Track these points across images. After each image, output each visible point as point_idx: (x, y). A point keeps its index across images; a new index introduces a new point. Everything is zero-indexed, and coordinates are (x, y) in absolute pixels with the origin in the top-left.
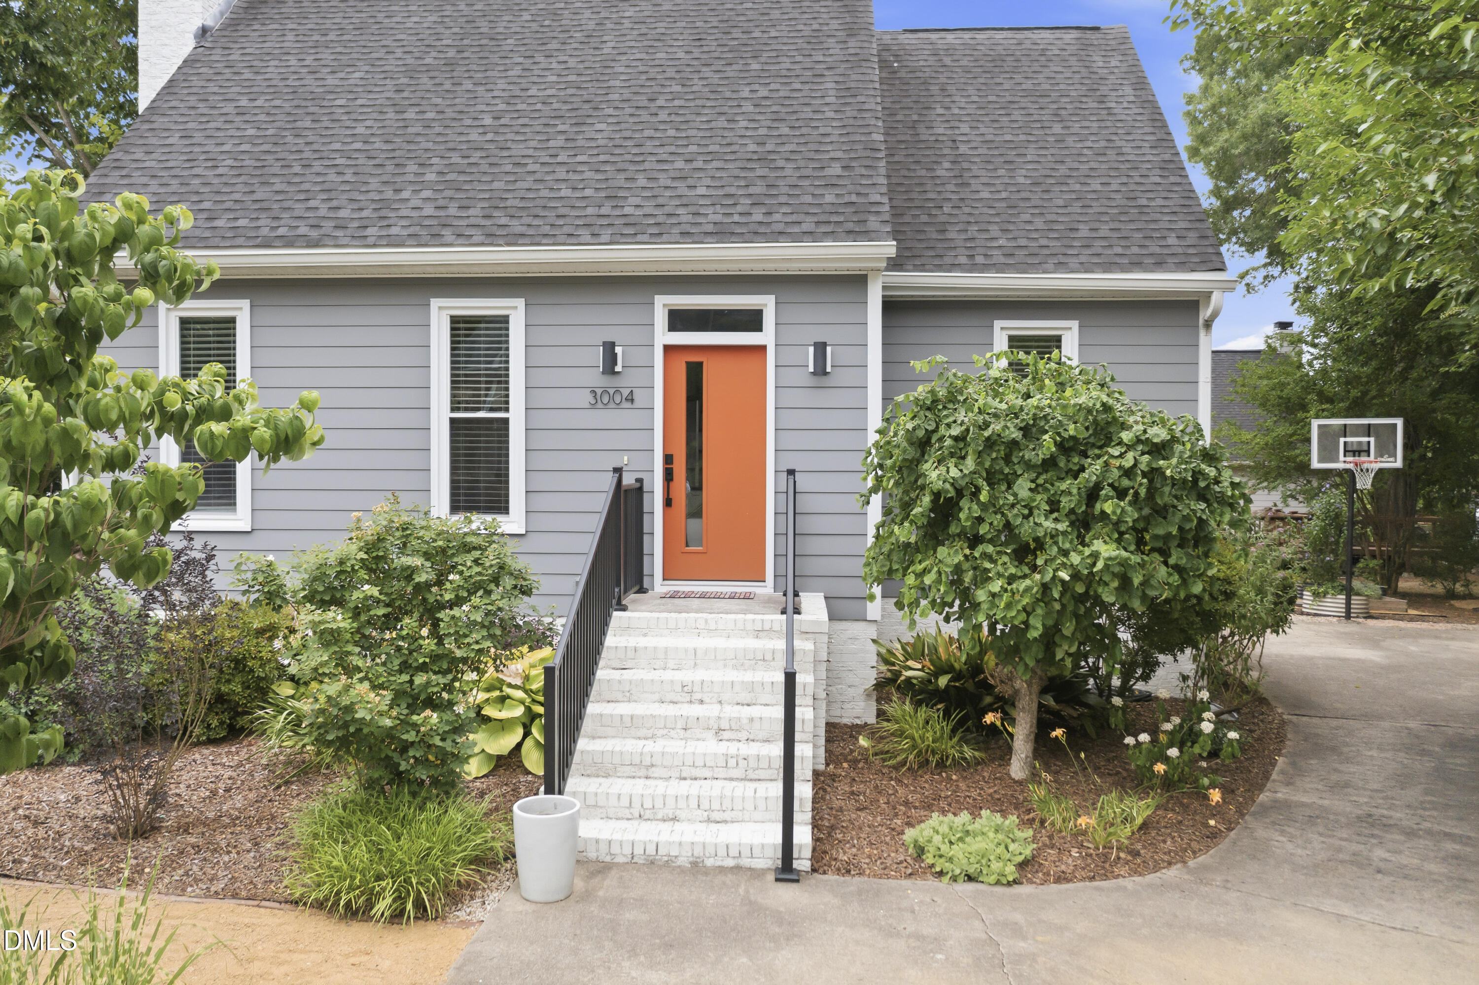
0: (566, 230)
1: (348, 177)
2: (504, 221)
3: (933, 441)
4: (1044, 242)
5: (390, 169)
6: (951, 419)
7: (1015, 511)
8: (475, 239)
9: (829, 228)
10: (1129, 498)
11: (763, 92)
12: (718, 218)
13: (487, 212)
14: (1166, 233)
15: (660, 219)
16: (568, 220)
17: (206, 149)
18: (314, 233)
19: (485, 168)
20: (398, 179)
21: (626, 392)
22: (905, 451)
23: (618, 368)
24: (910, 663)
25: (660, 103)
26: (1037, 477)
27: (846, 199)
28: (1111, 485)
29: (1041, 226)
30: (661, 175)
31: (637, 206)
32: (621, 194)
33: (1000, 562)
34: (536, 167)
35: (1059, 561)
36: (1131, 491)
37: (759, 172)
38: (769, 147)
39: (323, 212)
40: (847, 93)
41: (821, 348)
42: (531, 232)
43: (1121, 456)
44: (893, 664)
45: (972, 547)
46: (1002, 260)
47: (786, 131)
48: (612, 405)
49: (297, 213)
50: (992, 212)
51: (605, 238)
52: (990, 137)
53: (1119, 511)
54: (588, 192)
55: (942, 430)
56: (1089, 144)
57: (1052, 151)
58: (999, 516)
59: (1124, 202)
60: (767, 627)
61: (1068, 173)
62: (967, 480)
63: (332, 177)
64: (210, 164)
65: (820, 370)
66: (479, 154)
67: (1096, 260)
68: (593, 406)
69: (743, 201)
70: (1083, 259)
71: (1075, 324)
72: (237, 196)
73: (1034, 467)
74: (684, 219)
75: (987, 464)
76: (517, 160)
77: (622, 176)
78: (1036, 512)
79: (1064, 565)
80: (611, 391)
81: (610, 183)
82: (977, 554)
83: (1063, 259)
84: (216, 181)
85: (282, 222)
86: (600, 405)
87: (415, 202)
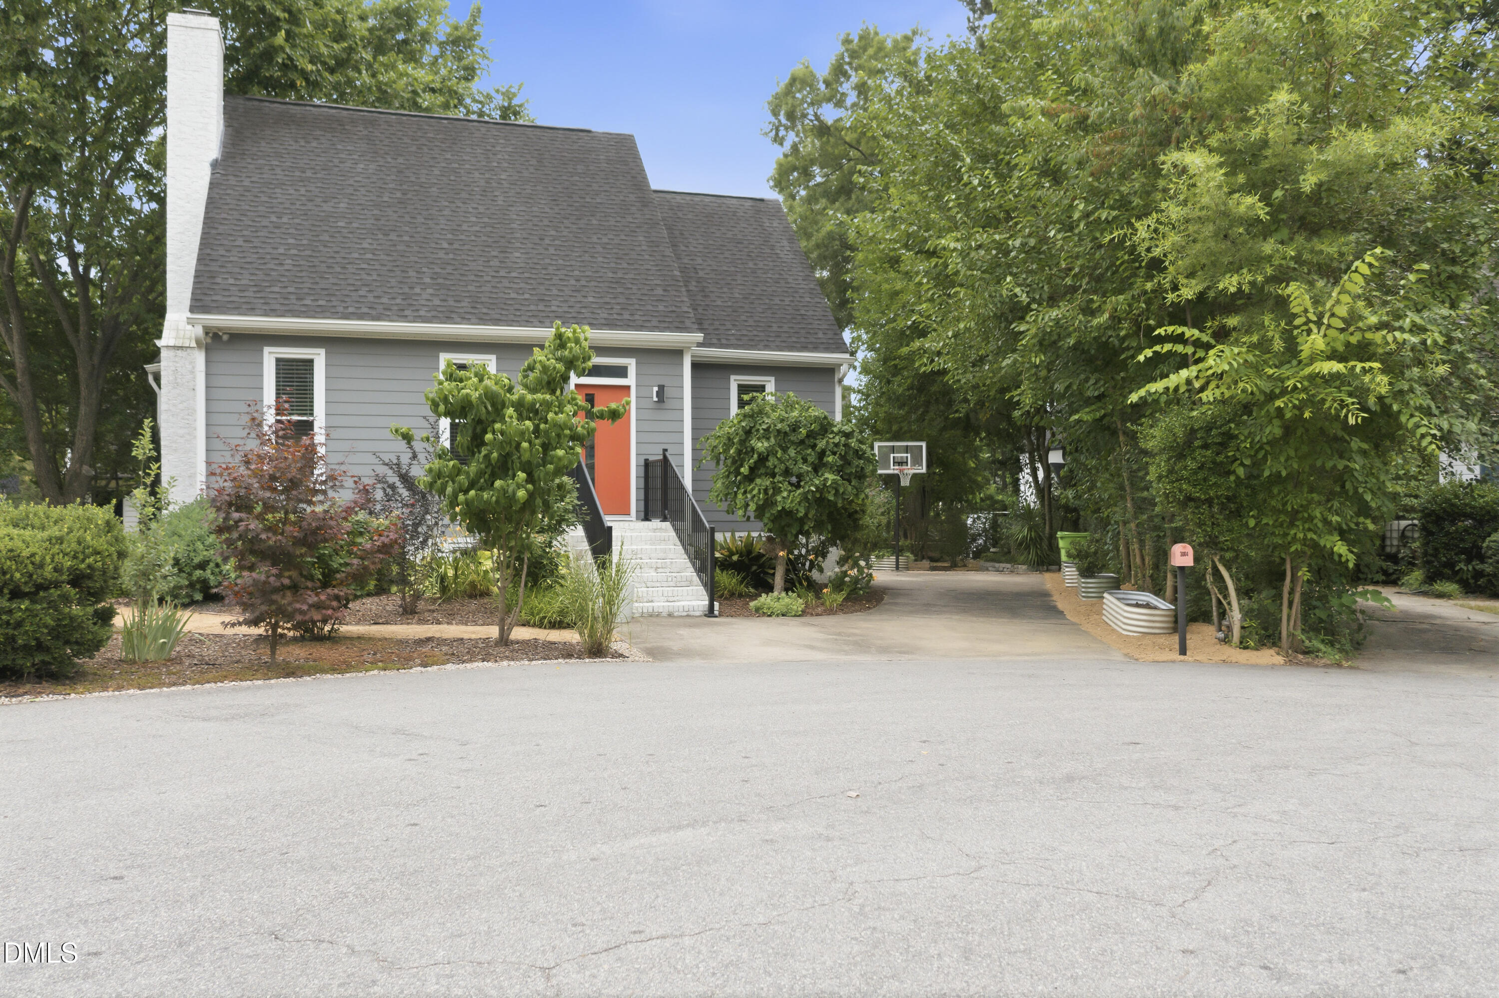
0: (523, 318)
1: (375, 277)
2: (485, 311)
4: (755, 333)
8: (474, 321)
9: (666, 325)
11: (605, 240)
12: (606, 316)
13: (472, 305)
14: (817, 331)
15: (575, 315)
18: (373, 312)
19: (458, 277)
25: (547, 241)
26: (797, 447)
27: (670, 309)
28: (830, 450)
29: (752, 323)
30: (565, 289)
31: (559, 306)
34: (489, 278)
37: (619, 290)
38: (620, 275)
40: (653, 244)
41: (661, 388)
42: (504, 319)
43: (833, 438)
46: (736, 342)
47: (625, 266)
50: (723, 313)
51: (547, 324)
52: (714, 267)
53: (834, 461)
54: (527, 296)
57: (751, 278)
59: (793, 312)
61: (762, 292)
63: (365, 276)
64: (276, 262)
65: (661, 400)
66: (450, 267)
67: (784, 344)
70: (778, 343)
71: (772, 379)
72: (308, 285)
74: (587, 315)
75: (778, 441)
76: (476, 273)
77: (543, 287)
81: (538, 291)
83: (766, 343)
84: (287, 274)
85: (348, 304)
87: (425, 296)
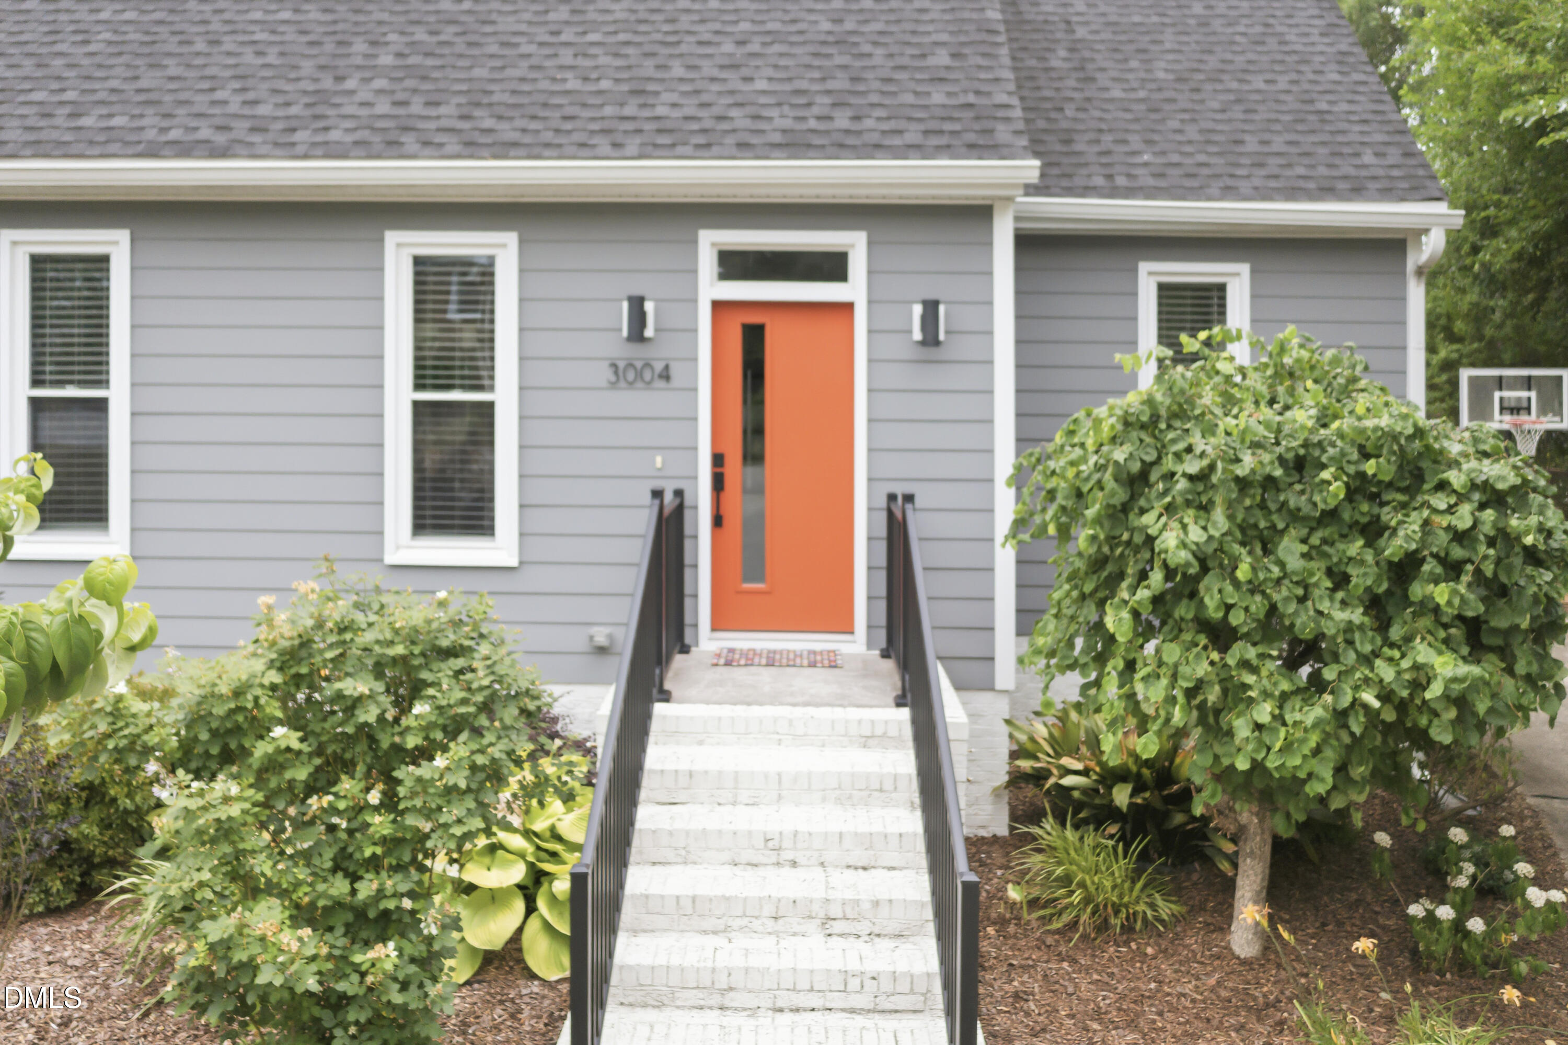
0: (577, 137)
2: (488, 123)
3: (1153, 477)
4: (1202, 158)
5: (329, 47)
6: (1181, 446)
7: (1285, 592)
8: (449, 149)
9: (943, 140)
10: (1466, 578)
12: (788, 123)
13: (465, 111)
14: (1359, 148)
15: (708, 124)
16: (578, 124)
17: (76, 16)
18: (221, 139)
19: (460, 48)
20: (341, 62)
21: (659, 366)
22: (1113, 494)
23: (649, 332)
24: (1066, 761)
26: (1309, 535)
27: (962, 99)
28: (1435, 556)
29: (1196, 137)
30: (704, 63)
31: (674, 105)
32: (651, 87)
33: (1264, 673)
34: (532, 49)
35: (1358, 675)
36: (1469, 567)
37: (839, 60)
38: (849, 25)
39: (234, 108)
41: (931, 308)
42: (527, 139)
43: (1451, 510)
44: (1036, 758)
45: (1224, 649)
46: (1151, 182)
48: (639, 384)
49: (196, 109)
50: (1129, 116)
51: (631, 149)
52: (1113, 18)
53: (1457, 601)
55: (1169, 463)
56: (1241, 29)
57: (1195, 37)
58: (1258, 598)
59: (1298, 106)
60: (879, 731)
61: (1221, 66)
62: (1215, 545)
63: (249, 58)
64: (79, 38)
65: (931, 339)
66: (452, 29)
67: (1273, 184)
68: (613, 385)
69: (819, 99)
70: (1257, 182)
71: (1244, 269)
72: (114, 84)
73: (1305, 519)
74: (740, 124)
75: (1240, 517)
76: (505, 38)
77: (650, 63)
78: (1316, 593)
79: (1367, 680)
80: (639, 364)
81: (635, 73)
82: (1231, 661)
83: (1230, 182)
84: (86, 61)
85: (176, 121)
86: (622, 384)
87: (363, 96)
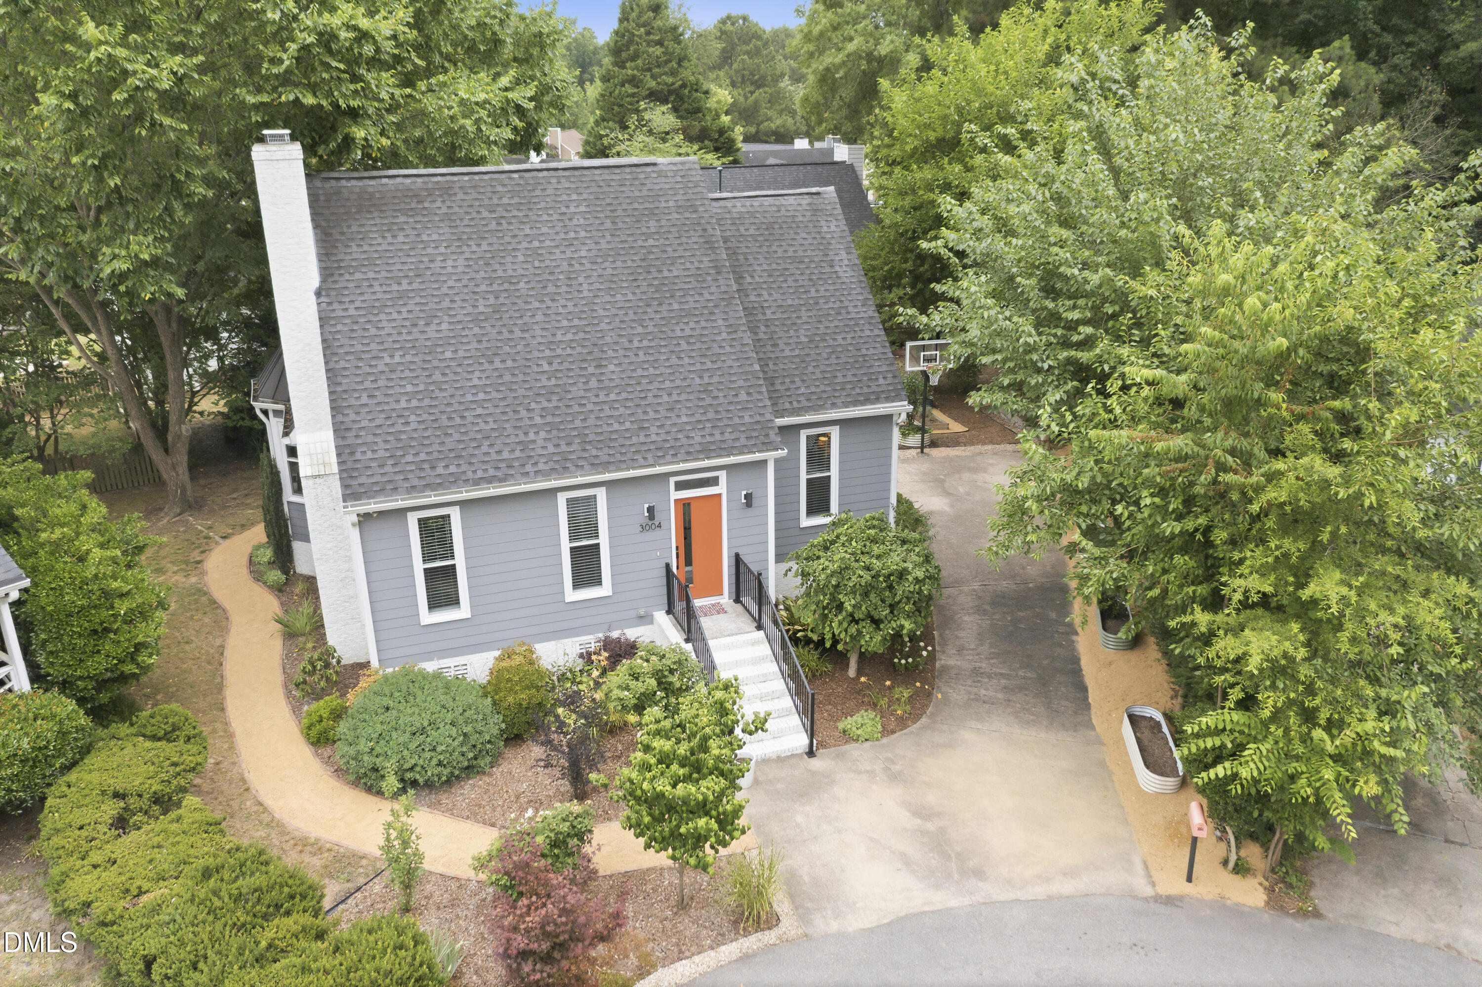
0: (629, 456)
1: (492, 425)
2: (594, 452)
4: (823, 388)
5: (511, 415)
8: (586, 468)
9: (753, 442)
12: (699, 439)
14: (878, 375)
18: (499, 474)
20: (521, 424)
21: (658, 524)
27: (755, 418)
30: (660, 408)
31: (657, 434)
32: (645, 424)
34: (592, 406)
37: (708, 401)
39: (494, 456)
40: (732, 329)
41: (749, 496)
46: (806, 404)
47: (710, 365)
48: (651, 530)
49: (480, 458)
50: (793, 366)
54: (628, 425)
59: (855, 353)
67: (849, 399)
68: (642, 532)
69: (707, 425)
70: (843, 399)
71: (837, 428)
72: (436, 447)
80: (651, 525)
81: (636, 417)
86: (646, 531)
87: (540, 442)
